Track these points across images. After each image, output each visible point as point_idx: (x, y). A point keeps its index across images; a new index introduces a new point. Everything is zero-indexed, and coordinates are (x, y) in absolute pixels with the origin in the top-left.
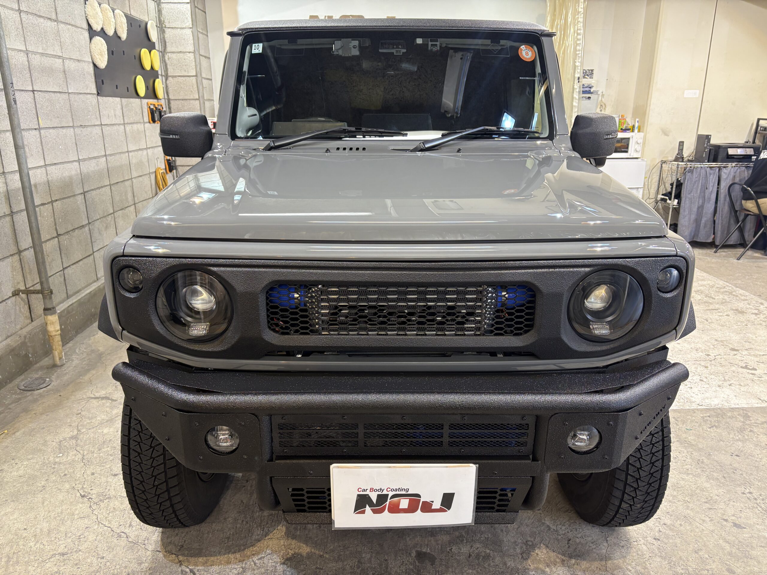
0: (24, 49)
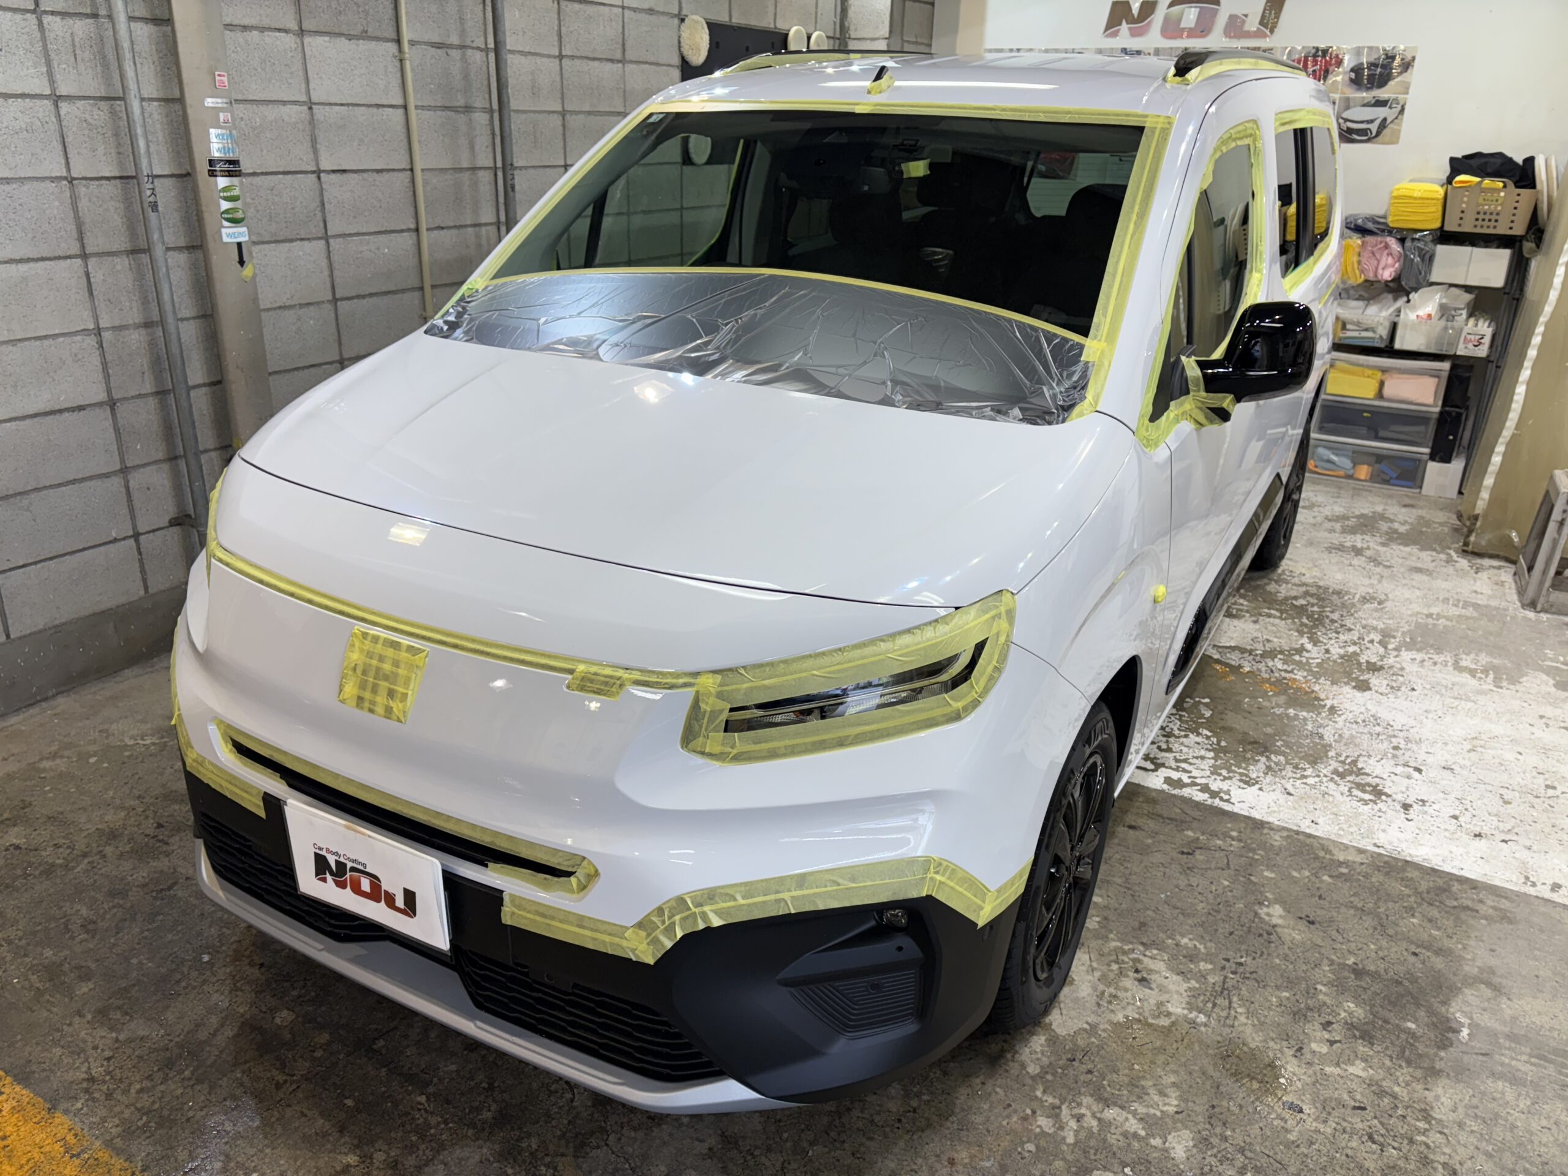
0: (560, 108)
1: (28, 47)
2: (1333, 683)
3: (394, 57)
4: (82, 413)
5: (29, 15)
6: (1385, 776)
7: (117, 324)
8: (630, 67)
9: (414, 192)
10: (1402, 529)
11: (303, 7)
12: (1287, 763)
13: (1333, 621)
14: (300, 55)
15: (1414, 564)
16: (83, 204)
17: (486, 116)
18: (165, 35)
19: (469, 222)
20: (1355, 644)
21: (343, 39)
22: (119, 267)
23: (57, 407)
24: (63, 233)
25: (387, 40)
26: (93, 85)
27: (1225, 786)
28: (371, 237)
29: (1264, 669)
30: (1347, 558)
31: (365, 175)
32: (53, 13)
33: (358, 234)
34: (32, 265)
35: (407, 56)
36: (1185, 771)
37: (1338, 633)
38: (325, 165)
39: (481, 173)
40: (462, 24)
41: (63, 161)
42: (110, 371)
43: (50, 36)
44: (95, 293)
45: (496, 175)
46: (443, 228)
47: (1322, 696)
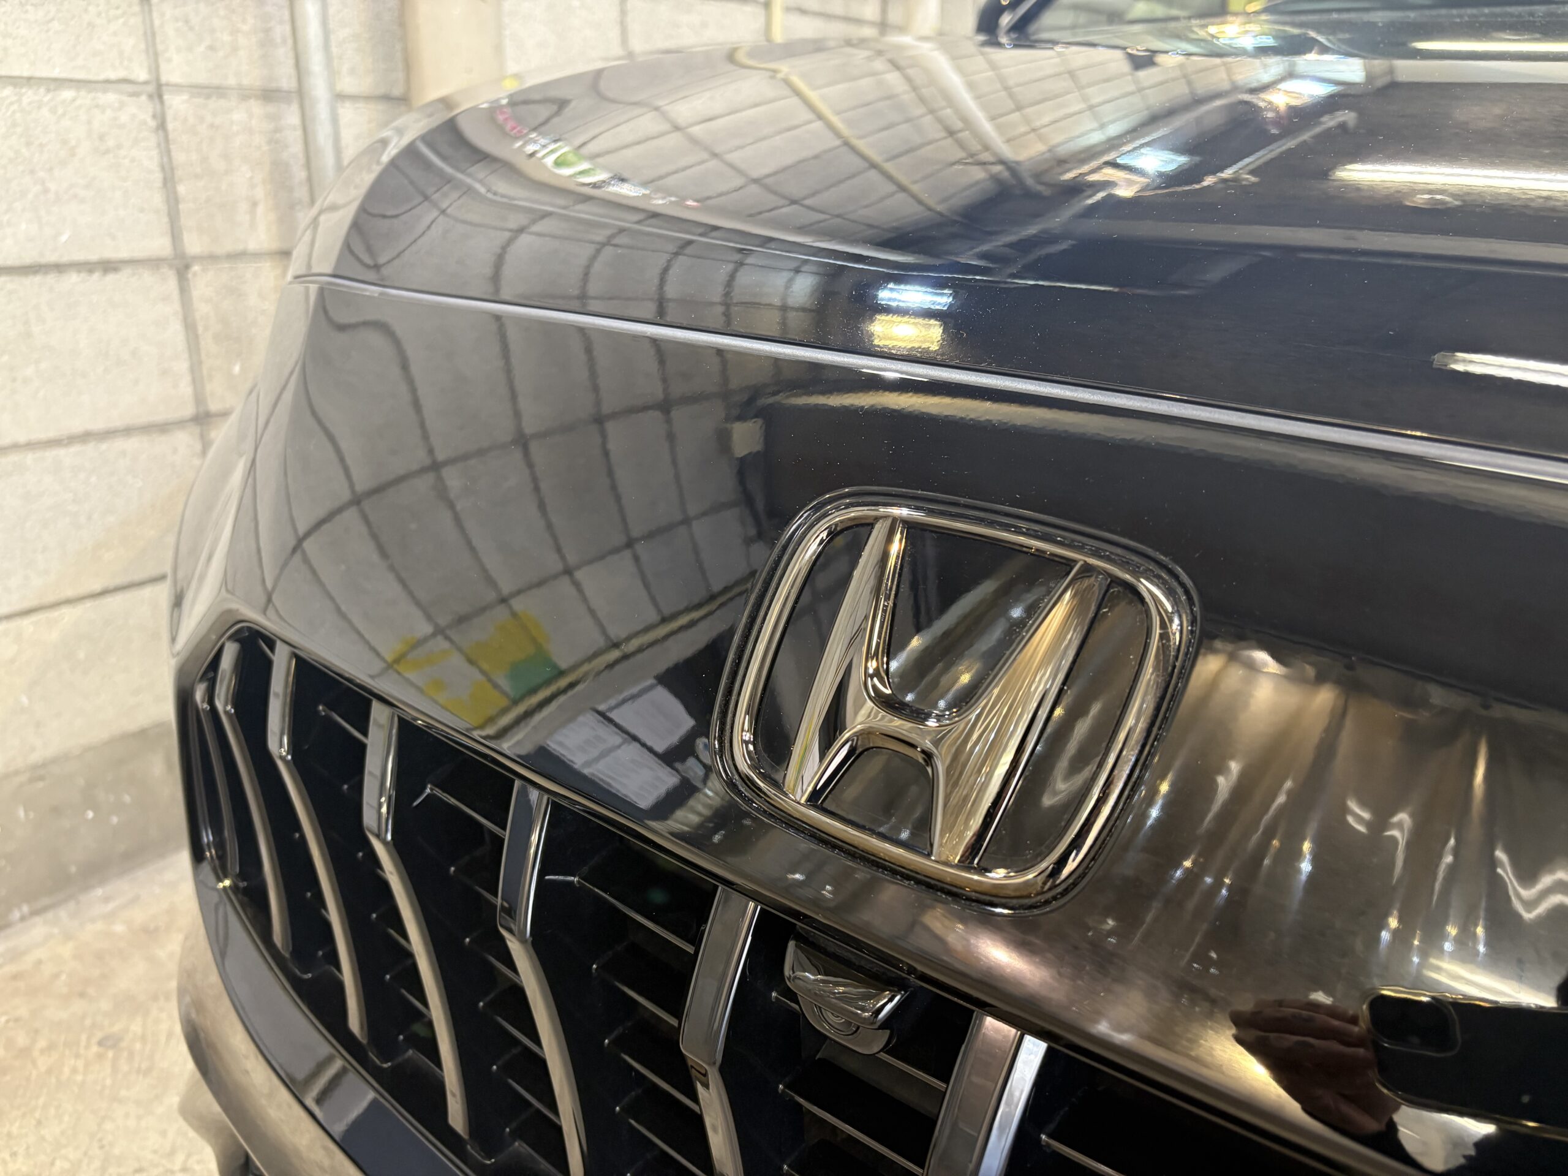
4: (111, 277)
7: (202, 78)
23: (51, 258)
42: (181, 189)
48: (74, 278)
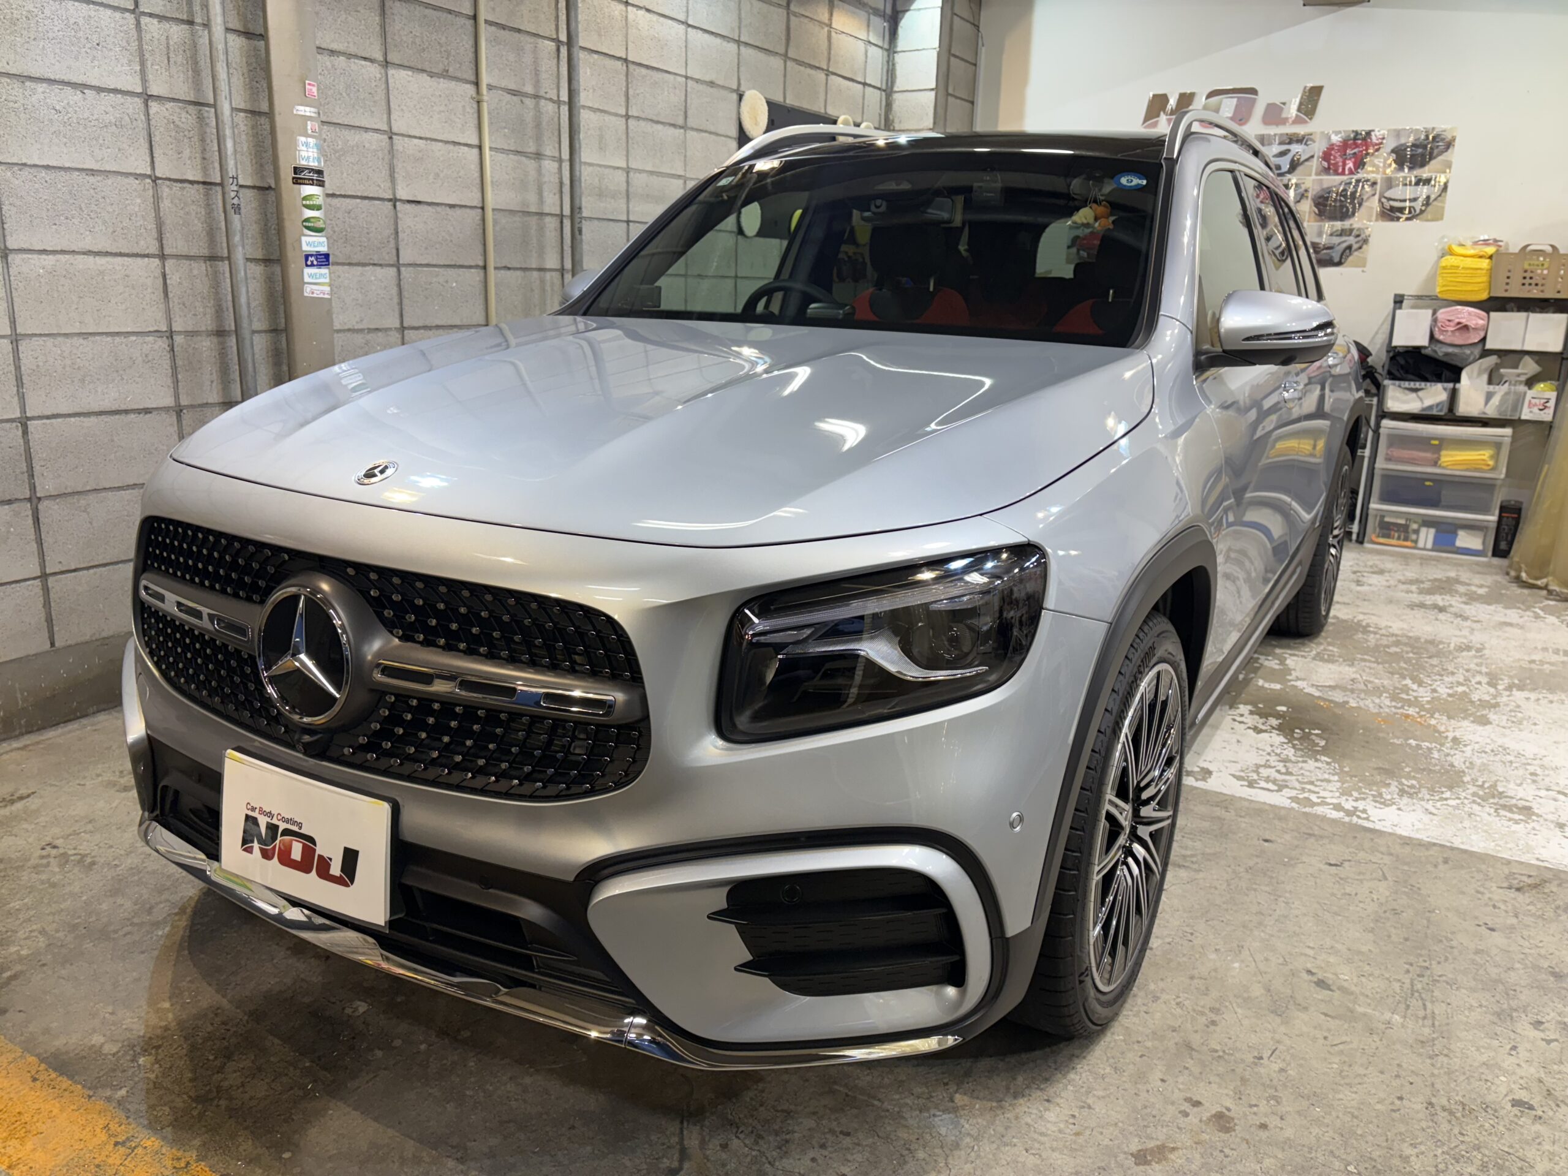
0: (624, 165)
1: (124, 44)
2: (1449, 718)
3: (473, 98)
4: (148, 416)
5: (127, 15)
6: (1530, 799)
7: (190, 329)
8: (691, 134)
9: (484, 230)
10: (1481, 591)
11: (389, 40)
12: (1421, 786)
13: (1433, 666)
14: (383, 86)
15: (1503, 619)
16: (166, 204)
17: (556, 165)
18: (256, 49)
19: (534, 266)
20: (1462, 685)
21: (425, 75)
22: (195, 272)
23: (123, 407)
24: (143, 230)
25: (467, 82)
26: (183, 90)
27: (1361, 805)
28: (441, 270)
29: (1371, 705)
30: (1432, 614)
31: (439, 209)
32: (151, 15)
33: (428, 265)
34: (109, 259)
35: (485, 98)
36: (1310, 791)
37: (1442, 675)
38: (402, 193)
39: (548, 219)
40: (537, 75)
41: (148, 159)
42: (179, 377)
43: (147, 37)
44: (170, 295)
45: (562, 222)
46: (509, 269)
47: (1442, 729)
48: (132, 416)
